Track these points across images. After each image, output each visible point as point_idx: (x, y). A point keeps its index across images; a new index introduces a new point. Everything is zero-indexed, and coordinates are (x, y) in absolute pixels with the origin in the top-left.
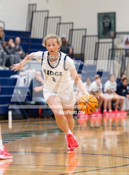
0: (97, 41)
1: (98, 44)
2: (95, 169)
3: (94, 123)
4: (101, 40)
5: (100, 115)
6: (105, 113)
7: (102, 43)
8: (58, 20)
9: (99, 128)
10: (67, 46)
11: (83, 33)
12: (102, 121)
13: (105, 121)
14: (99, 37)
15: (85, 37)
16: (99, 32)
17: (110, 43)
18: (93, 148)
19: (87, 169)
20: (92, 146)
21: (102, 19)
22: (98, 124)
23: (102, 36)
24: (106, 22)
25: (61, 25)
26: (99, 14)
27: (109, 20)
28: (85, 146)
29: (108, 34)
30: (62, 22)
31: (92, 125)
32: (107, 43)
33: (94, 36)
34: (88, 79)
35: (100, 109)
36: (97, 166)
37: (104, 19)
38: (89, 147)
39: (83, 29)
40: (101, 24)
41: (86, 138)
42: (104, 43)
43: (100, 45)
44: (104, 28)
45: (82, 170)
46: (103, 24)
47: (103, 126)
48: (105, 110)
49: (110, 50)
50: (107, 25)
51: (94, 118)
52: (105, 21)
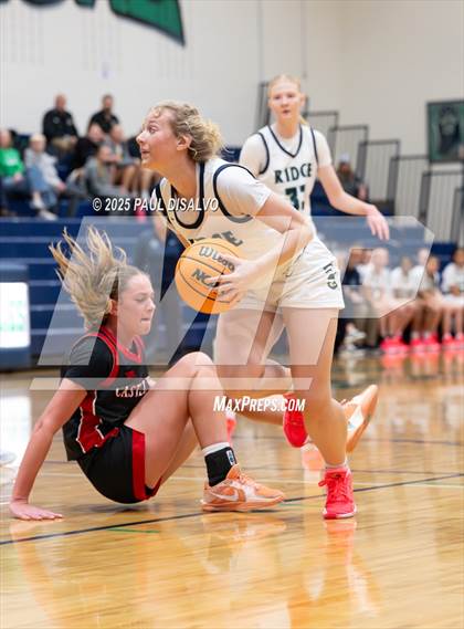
0: (426, 168)
1: (427, 176)
2: (424, 477)
3: (422, 366)
4: (437, 168)
5: (434, 347)
6: (447, 342)
7: (438, 173)
8: (331, 121)
9: (432, 377)
11: (391, 151)
12: (440, 362)
13: (448, 361)
14: (431, 159)
15: (396, 159)
16: (430, 148)
17: (455, 173)
18: (418, 426)
19: (405, 478)
20: (415, 421)
21: (436, 116)
22: (430, 368)
24: (448, 123)
25: (338, 134)
26: (431, 106)
27: (453, 119)
28: (400, 422)
30: (341, 123)
31: (416, 370)
33: (416, 158)
34: (406, 261)
35: (435, 333)
36: (429, 470)
37: (442, 116)
38: (409, 423)
39: (391, 142)
40: (436, 129)
41: (401, 403)
43: (434, 178)
44: (443, 137)
46: (441, 128)
47: (441, 372)
48: (447, 336)
50: (450, 130)
51: (422, 355)
52: (444, 121)
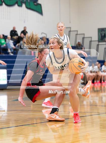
0: (98, 43)
1: (98, 45)
2: (97, 114)
3: (97, 88)
4: (100, 43)
5: (100, 84)
6: (103, 83)
7: (100, 45)
8: (76, 33)
9: (99, 91)
10: (81, 46)
11: (90, 39)
12: (101, 87)
13: (103, 87)
14: (99, 41)
15: (91, 41)
16: (99, 39)
18: (96, 102)
19: (93, 114)
20: (95, 101)
21: (100, 32)
22: (98, 89)
23: (100, 41)
24: (103, 33)
25: (78, 35)
26: (99, 29)
27: (104, 32)
28: (92, 101)
29: (104, 40)
30: (78, 33)
31: (95, 89)
32: (103, 44)
33: (96, 41)
34: (93, 64)
35: (100, 81)
36: (98, 112)
37: (101, 31)
38: (94, 101)
39: (90, 37)
41: (92, 97)
42: (102, 45)
43: (99, 46)
44: (102, 36)
45: (90, 114)
46: (101, 34)
47: (101, 90)
48: (102, 81)
49: (105, 48)
50: (103, 35)
51: (97, 86)
52: (102, 33)
